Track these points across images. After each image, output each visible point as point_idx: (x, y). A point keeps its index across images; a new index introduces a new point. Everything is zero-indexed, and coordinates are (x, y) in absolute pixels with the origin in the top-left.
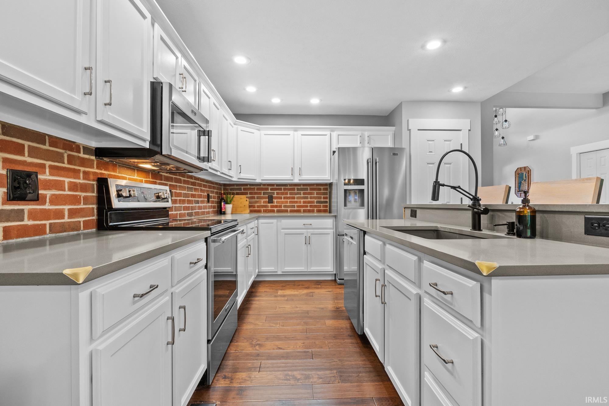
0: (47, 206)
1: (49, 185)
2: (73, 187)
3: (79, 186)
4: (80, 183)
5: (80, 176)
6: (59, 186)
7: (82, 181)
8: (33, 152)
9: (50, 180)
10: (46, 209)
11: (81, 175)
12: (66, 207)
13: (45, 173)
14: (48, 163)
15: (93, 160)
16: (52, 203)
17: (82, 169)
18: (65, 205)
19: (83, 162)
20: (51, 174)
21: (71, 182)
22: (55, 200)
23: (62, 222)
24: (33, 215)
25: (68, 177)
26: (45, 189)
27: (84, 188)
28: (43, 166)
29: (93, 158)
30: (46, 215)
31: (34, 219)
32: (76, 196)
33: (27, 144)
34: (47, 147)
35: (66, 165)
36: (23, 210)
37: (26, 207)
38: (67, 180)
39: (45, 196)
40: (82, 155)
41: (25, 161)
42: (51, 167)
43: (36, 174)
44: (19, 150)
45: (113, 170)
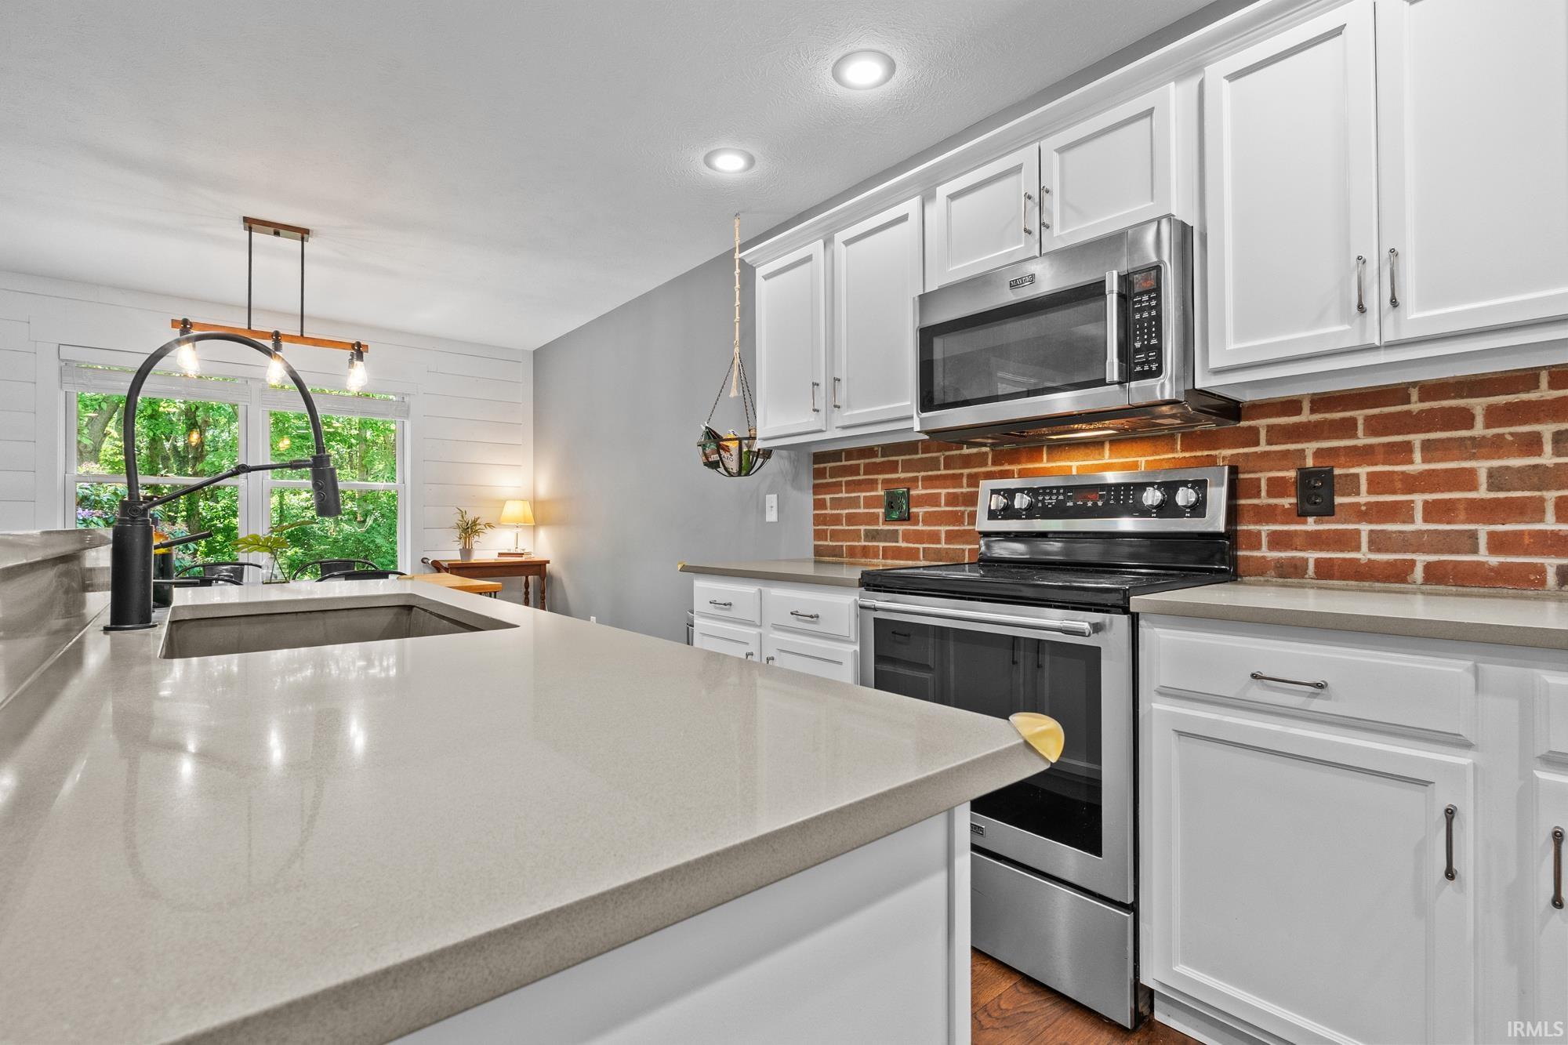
0: (920, 527)
1: (920, 502)
2: (952, 500)
3: (960, 498)
4: (962, 493)
5: (962, 482)
6: (933, 500)
7: (965, 490)
8: (906, 466)
9: (922, 495)
10: (919, 530)
11: (965, 481)
12: (943, 529)
13: (917, 487)
14: (919, 475)
15: (986, 453)
16: (925, 523)
17: (966, 471)
18: (940, 525)
19: (967, 462)
20: (923, 488)
21: (948, 493)
22: (930, 519)
23: (937, 548)
24: (907, 537)
25: (945, 488)
26: (916, 507)
27: (967, 499)
28: (916, 479)
29: (987, 449)
30: (919, 537)
31: (908, 541)
32: (957, 512)
33: (899, 458)
34: (919, 455)
35: (942, 472)
36: (897, 531)
37: (901, 528)
38: (943, 491)
39: (917, 515)
40: (965, 451)
41: (899, 478)
42: (924, 479)
43: (908, 490)
44: (892, 467)
45: (1031, 460)
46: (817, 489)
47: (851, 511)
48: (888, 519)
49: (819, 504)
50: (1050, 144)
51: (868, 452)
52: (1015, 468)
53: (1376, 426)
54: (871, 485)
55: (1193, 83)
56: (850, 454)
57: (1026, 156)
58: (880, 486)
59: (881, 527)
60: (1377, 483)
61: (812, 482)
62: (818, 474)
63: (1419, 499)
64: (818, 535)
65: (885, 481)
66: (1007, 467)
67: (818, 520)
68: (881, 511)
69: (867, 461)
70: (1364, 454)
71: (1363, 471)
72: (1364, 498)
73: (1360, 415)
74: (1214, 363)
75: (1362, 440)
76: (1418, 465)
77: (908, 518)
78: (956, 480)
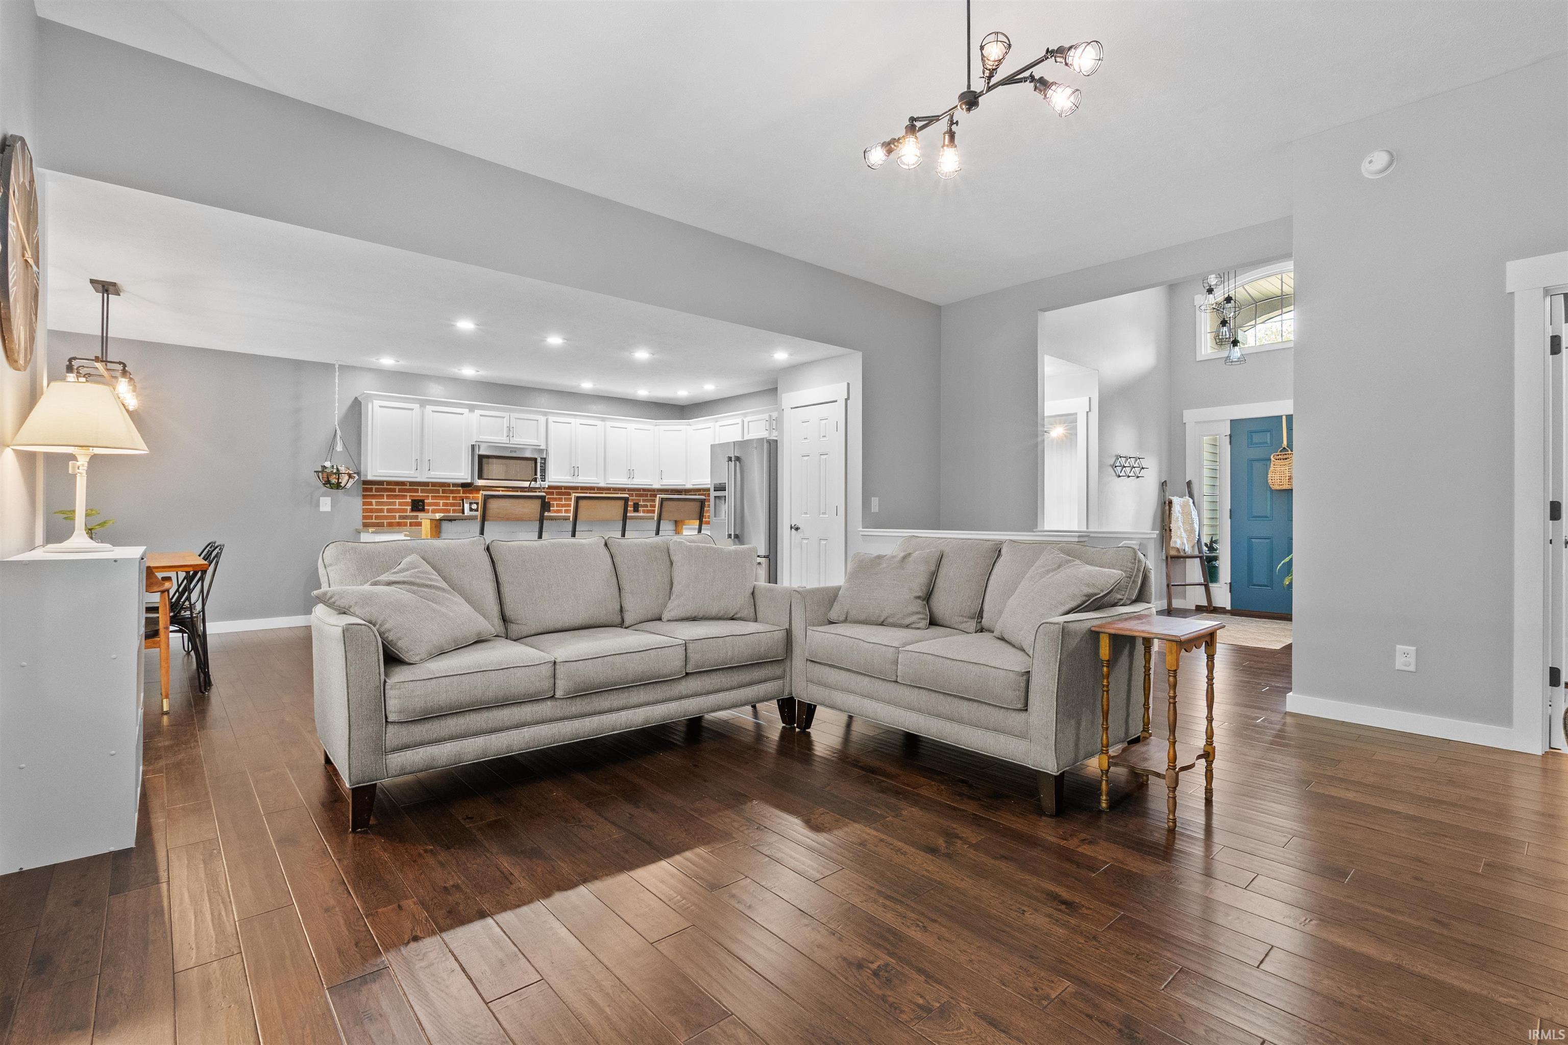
1: (430, 504)
2: (445, 504)
3: (449, 504)
6: (437, 504)
7: (451, 501)
8: (423, 491)
9: (431, 502)
11: (451, 498)
13: (429, 499)
14: (430, 495)
17: (452, 495)
19: (452, 492)
20: (432, 499)
21: (444, 502)
22: (435, 511)
25: (442, 500)
26: (429, 506)
27: (452, 505)
28: (428, 496)
29: (460, 488)
32: (447, 509)
33: (420, 488)
34: (430, 488)
35: (441, 494)
38: (441, 502)
39: (428, 509)
40: (451, 488)
41: (419, 496)
42: (432, 496)
43: (424, 500)
44: (417, 491)
45: (477, 494)
46: (364, 496)
47: (390, 507)
48: (413, 510)
49: (364, 504)
50: (514, 415)
51: (402, 483)
52: (471, 495)
53: (558, 494)
54: (404, 497)
55: (546, 418)
56: (389, 483)
57: (506, 414)
58: (408, 498)
59: (408, 514)
60: (558, 505)
61: (361, 492)
62: (365, 490)
63: (564, 509)
64: (364, 517)
65: (410, 496)
66: (468, 495)
67: (364, 510)
68: (409, 508)
69: (400, 487)
70: (555, 499)
71: (555, 503)
72: (555, 508)
73: (555, 491)
74: (550, 480)
75: (555, 496)
76: (563, 502)
77: (423, 510)
78: (448, 498)
